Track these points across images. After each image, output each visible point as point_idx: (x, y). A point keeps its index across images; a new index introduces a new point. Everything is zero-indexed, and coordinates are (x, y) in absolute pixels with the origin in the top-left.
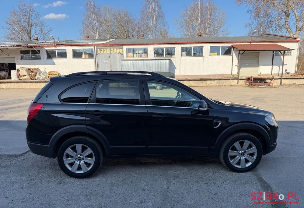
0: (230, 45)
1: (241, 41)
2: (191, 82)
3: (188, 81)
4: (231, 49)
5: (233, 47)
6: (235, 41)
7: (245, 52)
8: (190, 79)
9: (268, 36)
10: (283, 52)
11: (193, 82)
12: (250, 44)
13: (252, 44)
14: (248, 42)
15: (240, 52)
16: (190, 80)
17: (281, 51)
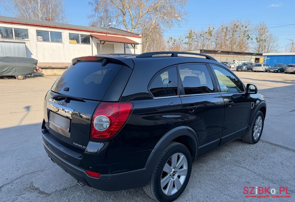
0: (88, 34)
1: (98, 31)
2: (55, 70)
3: (51, 69)
4: (90, 38)
5: (92, 36)
6: (92, 30)
7: (105, 42)
8: (54, 66)
9: (114, 29)
10: (133, 45)
11: (57, 70)
12: (106, 35)
13: (108, 35)
14: (105, 33)
15: (101, 42)
16: (53, 68)
17: (132, 45)
